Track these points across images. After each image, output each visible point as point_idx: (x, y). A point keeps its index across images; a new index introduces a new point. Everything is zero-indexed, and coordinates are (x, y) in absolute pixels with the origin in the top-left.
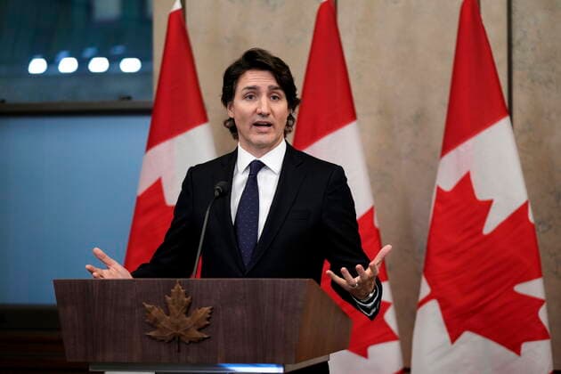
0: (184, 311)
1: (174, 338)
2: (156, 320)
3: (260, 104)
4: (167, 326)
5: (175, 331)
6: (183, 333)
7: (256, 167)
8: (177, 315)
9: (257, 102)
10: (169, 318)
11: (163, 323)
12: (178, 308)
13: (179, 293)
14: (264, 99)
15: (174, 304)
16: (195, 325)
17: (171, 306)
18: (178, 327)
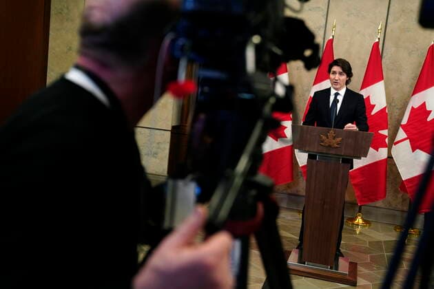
1: (328, 146)
2: (323, 140)
6: (332, 145)
7: (337, 94)
8: (331, 139)
9: (335, 76)
10: (328, 140)
13: (332, 133)
14: (337, 75)
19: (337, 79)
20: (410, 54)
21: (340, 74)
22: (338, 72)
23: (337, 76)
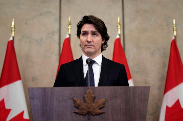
0: (93, 101)
1: (88, 113)
2: (79, 105)
3: (88, 37)
4: (84, 108)
5: (88, 110)
6: (92, 111)
8: (89, 102)
9: (87, 37)
10: (85, 104)
11: (82, 106)
12: (89, 100)
13: (90, 92)
15: (88, 98)
16: (98, 107)
17: (86, 98)
18: (89, 108)
19: (89, 40)
20: (152, 54)
21: (94, 34)
22: (90, 32)
23: (90, 37)
